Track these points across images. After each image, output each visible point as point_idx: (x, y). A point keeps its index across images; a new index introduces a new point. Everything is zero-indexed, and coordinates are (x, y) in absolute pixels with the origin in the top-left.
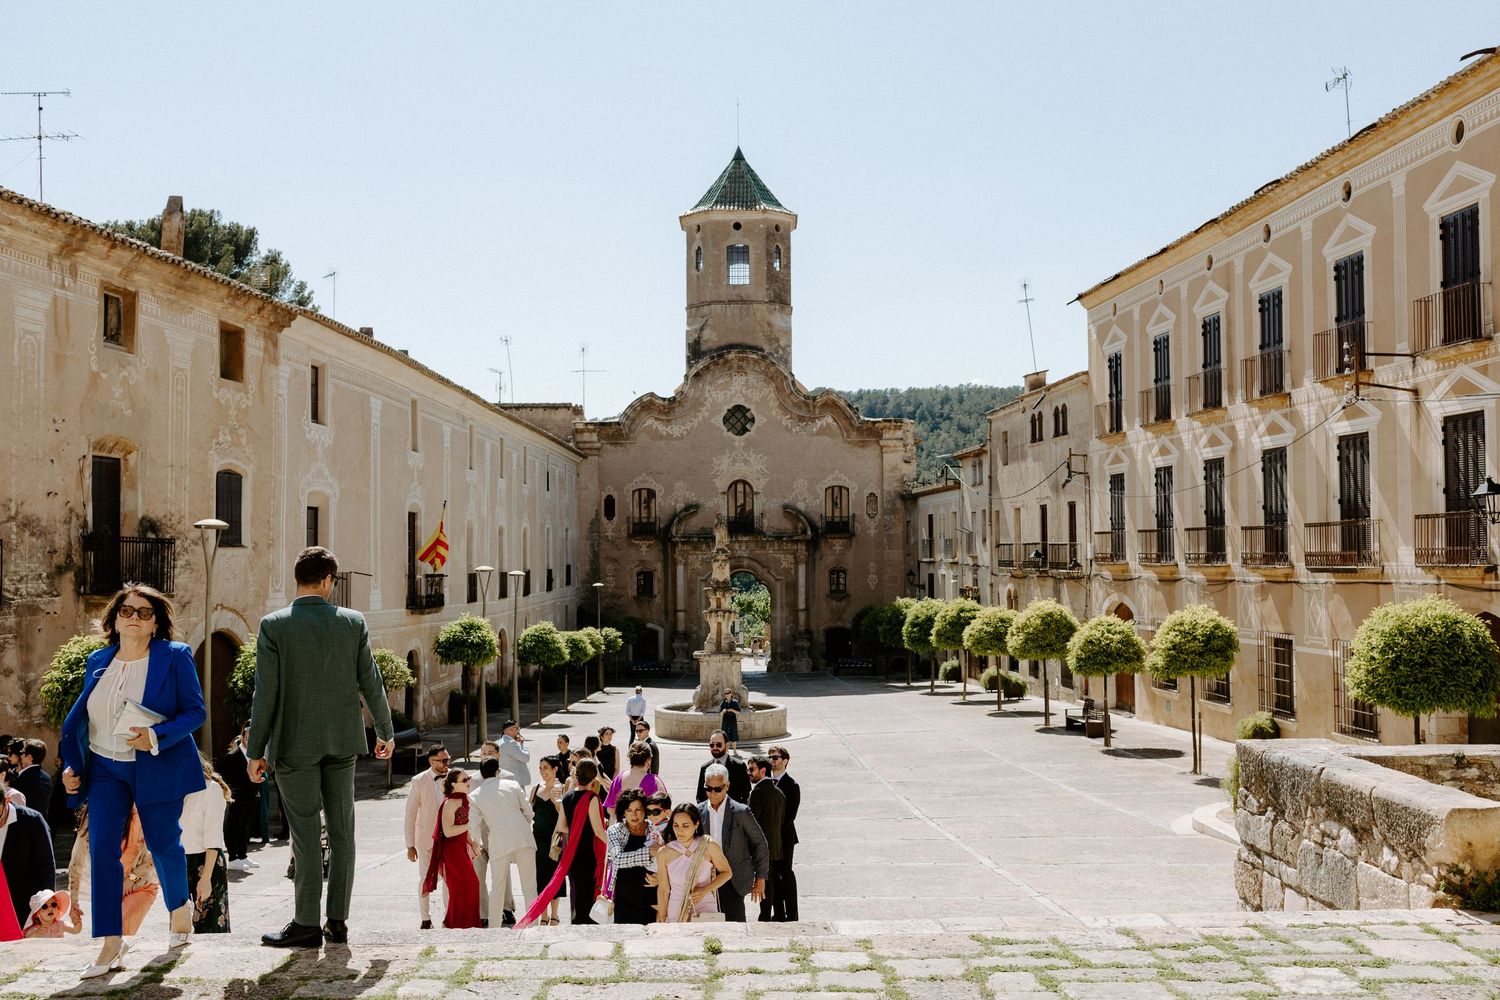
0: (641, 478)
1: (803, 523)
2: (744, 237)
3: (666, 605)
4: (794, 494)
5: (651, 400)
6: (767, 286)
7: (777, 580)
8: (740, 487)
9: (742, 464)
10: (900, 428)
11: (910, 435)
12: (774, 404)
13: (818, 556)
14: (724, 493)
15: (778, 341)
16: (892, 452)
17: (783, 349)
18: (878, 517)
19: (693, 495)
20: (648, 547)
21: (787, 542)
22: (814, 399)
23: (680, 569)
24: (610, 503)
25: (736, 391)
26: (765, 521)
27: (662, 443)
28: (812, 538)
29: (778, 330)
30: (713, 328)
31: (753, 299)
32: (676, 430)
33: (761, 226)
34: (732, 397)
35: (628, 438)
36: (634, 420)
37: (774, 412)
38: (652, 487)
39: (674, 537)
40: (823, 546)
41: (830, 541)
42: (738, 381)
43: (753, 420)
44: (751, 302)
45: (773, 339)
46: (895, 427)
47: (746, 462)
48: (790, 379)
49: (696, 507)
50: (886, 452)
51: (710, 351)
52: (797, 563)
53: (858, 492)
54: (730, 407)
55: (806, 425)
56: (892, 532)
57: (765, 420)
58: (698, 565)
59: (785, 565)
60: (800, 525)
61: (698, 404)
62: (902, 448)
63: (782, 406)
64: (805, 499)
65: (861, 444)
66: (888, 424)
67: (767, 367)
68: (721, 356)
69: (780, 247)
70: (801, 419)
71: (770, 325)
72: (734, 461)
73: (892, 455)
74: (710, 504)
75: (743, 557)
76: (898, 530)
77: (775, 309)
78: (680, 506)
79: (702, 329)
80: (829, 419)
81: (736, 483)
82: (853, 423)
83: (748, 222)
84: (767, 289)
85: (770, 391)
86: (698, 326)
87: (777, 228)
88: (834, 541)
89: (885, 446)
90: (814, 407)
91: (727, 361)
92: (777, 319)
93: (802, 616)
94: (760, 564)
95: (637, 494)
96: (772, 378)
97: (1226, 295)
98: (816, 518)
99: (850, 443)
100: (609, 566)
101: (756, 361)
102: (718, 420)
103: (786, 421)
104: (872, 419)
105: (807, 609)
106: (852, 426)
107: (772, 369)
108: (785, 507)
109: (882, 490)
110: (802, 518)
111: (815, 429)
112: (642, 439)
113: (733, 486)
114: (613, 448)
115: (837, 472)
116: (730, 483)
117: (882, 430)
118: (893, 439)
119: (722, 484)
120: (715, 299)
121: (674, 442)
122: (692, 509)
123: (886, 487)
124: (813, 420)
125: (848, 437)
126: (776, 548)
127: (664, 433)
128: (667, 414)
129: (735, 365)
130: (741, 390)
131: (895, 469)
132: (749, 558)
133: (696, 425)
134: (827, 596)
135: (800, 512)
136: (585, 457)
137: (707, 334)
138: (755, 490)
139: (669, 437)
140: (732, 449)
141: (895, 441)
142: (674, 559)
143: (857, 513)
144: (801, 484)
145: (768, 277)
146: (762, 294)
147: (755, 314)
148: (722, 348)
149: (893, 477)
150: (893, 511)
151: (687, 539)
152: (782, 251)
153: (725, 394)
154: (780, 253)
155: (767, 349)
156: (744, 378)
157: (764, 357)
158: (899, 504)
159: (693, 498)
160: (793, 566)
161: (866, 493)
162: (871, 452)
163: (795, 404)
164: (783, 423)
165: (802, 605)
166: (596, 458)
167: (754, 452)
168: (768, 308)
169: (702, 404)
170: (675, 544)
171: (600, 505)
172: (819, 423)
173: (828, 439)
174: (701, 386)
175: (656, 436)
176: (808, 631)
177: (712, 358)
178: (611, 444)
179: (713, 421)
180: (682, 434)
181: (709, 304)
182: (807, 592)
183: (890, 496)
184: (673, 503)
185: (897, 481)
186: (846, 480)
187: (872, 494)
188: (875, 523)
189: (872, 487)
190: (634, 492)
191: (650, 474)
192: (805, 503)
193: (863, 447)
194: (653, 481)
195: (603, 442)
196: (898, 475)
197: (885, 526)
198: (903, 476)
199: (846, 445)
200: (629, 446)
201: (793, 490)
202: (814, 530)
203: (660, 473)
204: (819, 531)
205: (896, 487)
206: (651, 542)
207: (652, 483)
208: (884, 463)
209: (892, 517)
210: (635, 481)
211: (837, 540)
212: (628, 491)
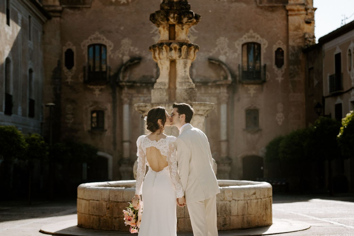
0: (94, 36)
1: (225, 71)
3: (115, 137)
4: (217, 49)
13: (236, 98)
16: (296, 15)
18: (284, 67)
19: (137, 49)
20: (101, 90)
21: (212, 87)
23: (126, 107)
24: (69, 54)
26: (194, 71)
27: (112, 8)
28: (232, 82)
35: (84, 4)
38: (103, 43)
39: (121, 82)
40: (240, 90)
41: (246, 86)
49: (139, 59)
50: (291, 15)
52: (219, 104)
53: (268, 47)
56: (296, 79)
60: (222, 73)
62: (304, 12)
64: (226, 53)
65: (271, 9)
73: (296, 17)
74: (149, 57)
76: (301, 77)
78: (126, 58)
88: (250, 87)
89: (291, 10)
93: (224, 146)
95: (91, 49)
98: (235, 68)
99: (261, 8)
100: (69, 106)
105: (228, 141)
108: (210, 59)
109: (288, 46)
110: (224, 66)
112: (96, 4)
114: (72, 11)
115: (251, 31)
118: (296, 4)
121: (122, 8)
122: (135, 60)
123: (291, 43)
125: (260, 3)
131: (298, 28)
134: (244, 130)
135: (221, 62)
136: (49, 18)
141: (298, 6)
142: (121, 100)
143: (268, 64)
144: (223, 40)
149: (296, 35)
158: (301, 56)
159: (136, 51)
161: (275, 48)
162: (279, 15)
165: (223, 137)
166: (58, 19)
170: (122, 88)
171: (61, 56)
175: (107, 2)
176: (229, 158)
178: (71, 8)
182: (228, 127)
183: (294, 50)
184: (120, 56)
185: (300, 38)
186: (258, 38)
187: (279, 49)
188: (282, 71)
189: (279, 43)
190: (89, 46)
191: (102, 32)
192: (226, 56)
193: (273, 11)
194: (105, 38)
195: (64, 6)
196: (301, 33)
197: (291, 74)
198: (305, 34)
199: (258, 10)
200: (85, 10)
201: (216, 46)
202: (233, 76)
203: (110, 32)
204: (238, 78)
205: (300, 43)
206: (103, 87)
207: (103, 40)
208: (290, 23)
209: (296, 67)
210: (90, 38)
211: (252, 86)
212: (84, 46)
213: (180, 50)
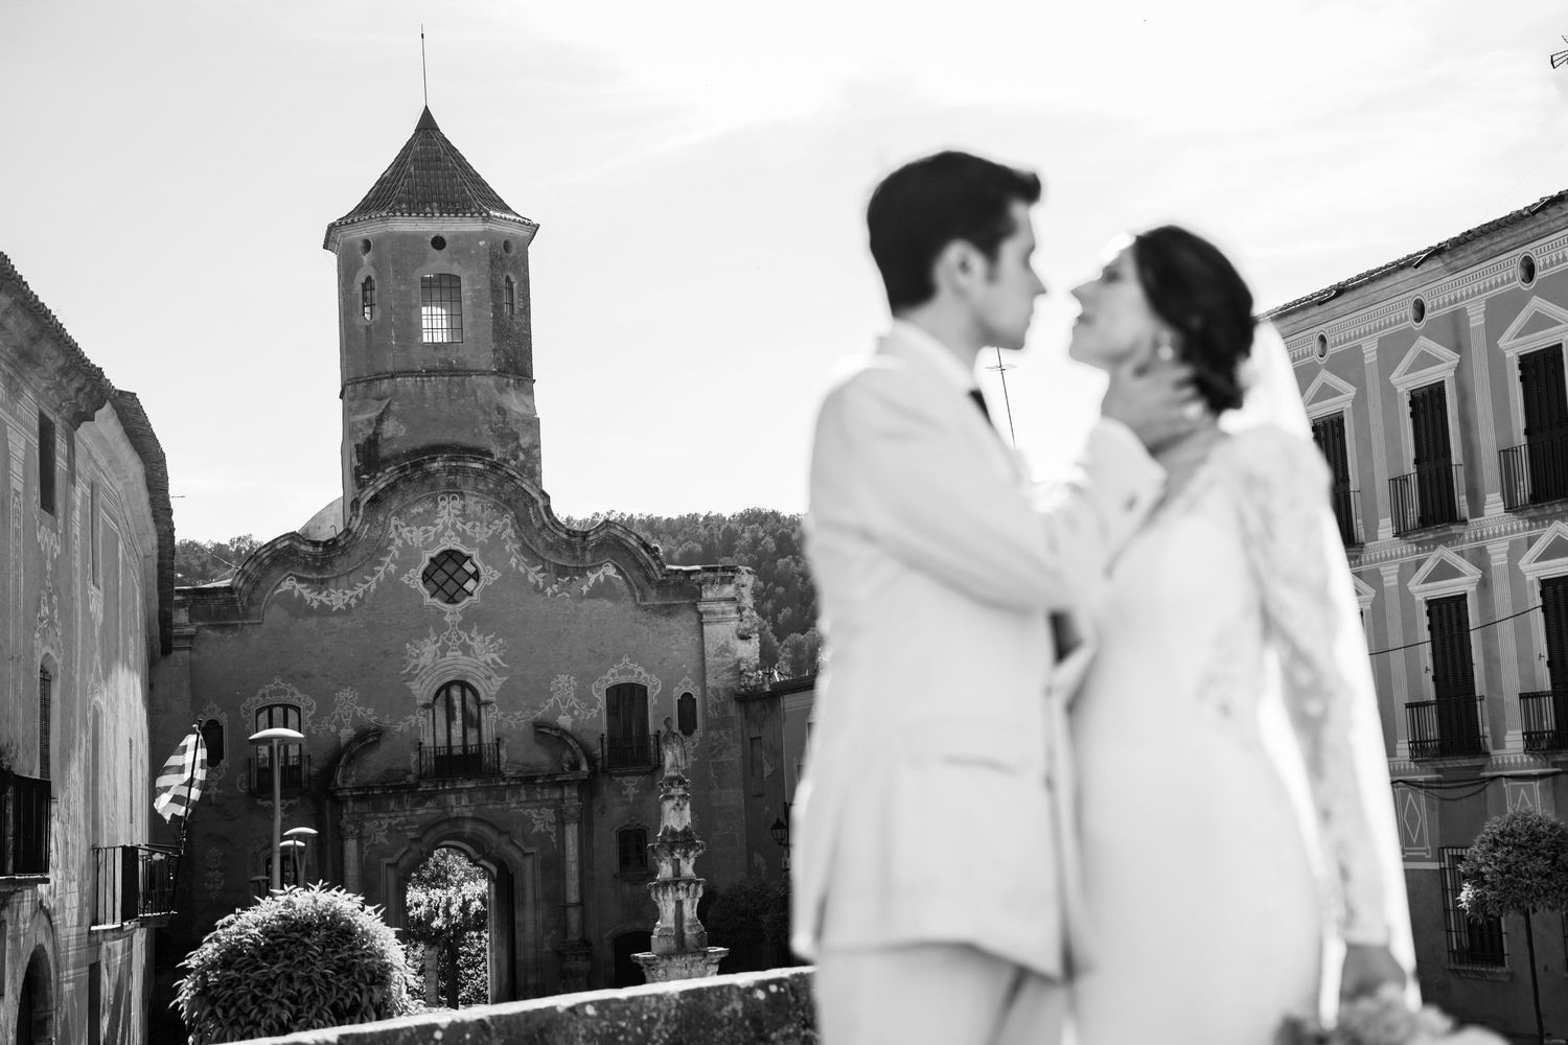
0: (272, 687)
1: (573, 752)
2: (451, 261)
4: (551, 701)
5: (290, 546)
6: (494, 346)
7: (526, 855)
8: (456, 693)
9: (460, 653)
10: (730, 581)
11: (746, 592)
12: (511, 547)
13: (596, 808)
14: (426, 706)
15: (517, 438)
16: (719, 622)
17: (527, 452)
18: (698, 733)
19: (370, 711)
20: (287, 811)
21: (543, 786)
22: (585, 535)
23: (351, 846)
25: (446, 528)
26: (503, 752)
27: (312, 622)
28: (590, 775)
29: (517, 421)
30: (402, 418)
31: (470, 366)
32: (337, 598)
33: (482, 243)
34: (438, 536)
35: (246, 616)
36: (258, 583)
37: (513, 561)
38: (294, 701)
39: (340, 789)
40: (606, 789)
41: (618, 779)
42: (448, 511)
43: (476, 576)
44: (468, 373)
45: (508, 436)
46: (722, 578)
47: (466, 649)
48: (541, 503)
49: (379, 733)
50: (709, 622)
51: (396, 457)
52: (561, 823)
53: (662, 693)
54: (434, 553)
55: (571, 580)
56: (723, 759)
57: (497, 575)
58: (381, 838)
59: (539, 827)
60: (567, 755)
61: (379, 549)
62: (734, 615)
63: (527, 550)
64: (571, 710)
65: (666, 611)
66: (712, 575)
67: (500, 483)
68: (417, 466)
69: (513, 279)
70: (561, 571)
71: (501, 410)
72: (444, 650)
73: (719, 626)
74: (401, 727)
75: (464, 818)
76: (734, 755)
77: (508, 384)
78: (347, 733)
79: (380, 420)
80: (611, 571)
81: (447, 686)
82: (652, 574)
83: (457, 237)
84: (495, 351)
85: (505, 526)
86: (373, 414)
87: (507, 247)
88: (624, 781)
89: (707, 612)
90: (584, 549)
91: (428, 475)
92: (513, 402)
93: (574, 917)
94: (492, 826)
95: (263, 717)
96: (508, 502)
97: (1455, 358)
98: (593, 742)
99: (646, 609)
100: (213, 851)
101: (478, 473)
102: (414, 578)
103: (534, 576)
104: (684, 568)
105: (581, 904)
106: (649, 580)
107: (508, 487)
108: (538, 726)
109: (704, 688)
110: (570, 741)
111: (585, 589)
112: (275, 615)
113: (443, 693)
114: (218, 634)
115: (626, 660)
116: (437, 687)
117: (700, 584)
118: (719, 600)
119: (423, 690)
120: (402, 366)
121: (335, 620)
122: (369, 737)
123: (711, 682)
124: (582, 572)
125: (643, 598)
126: (523, 798)
127: (315, 605)
128: (319, 570)
129: (442, 479)
130: (454, 525)
131: (724, 650)
132: (475, 819)
133: (373, 587)
134: (616, 877)
135: (565, 732)
137: (390, 428)
138: (483, 697)
139: (324, 610)
140: (441, 627)
141: (723, 604)
142: (343, 831)
144: (565, 683)
145: (495, 331)
146: (485, 359)
147: (475, 393)
148: (416, 452)
149: (723, 664)
150: (724, 723)
151: (364, 794)
152: (515, 285)
153: (426, 532)
154: (511, 289)
155: (498, 453)
156: (458, 504)
157: (495, 467)
158: (733, 710)
159: (370, 716)
160: (553, 829)
161: (677, 694)
162: (682, 624)
163: (549, 547)
164: (531, 579)
165: (573, 897)
166: (187, 652)
167: (479, 633)
168: (496, 382)
169: (384, 551)
170: (339, 802)
172: (592, 577)
173: (609, 604)
174: (381, 518)
175: (298, 608)
176: (585, 943)
177: (403, 469)
178: (215, 627)
179: (405, 579)
180: (348, 605)
181: (393, 377)
182: (581, 873)
183: (718, 698)
184: (333, 729)
185: (729, 670)
186: (640, 674)
187: (687, 696)
188: (694, 744)
189: (686, 683)
190: (259, 712)
191: (291, 678)
192: (573, 716)
193: (669, 615)
194: (295, 690)
195: (199, 623)
196: (731, 660)
197: (712, 748)
198: (739, 661)
199: (639, 613)
200: (249, 629)
201: (551, 695)
202: (591, 762)
203: (307, 676)
204: (599, 764)
205: (728, 681)
206: (293, 802)
207: (292, 694)
208: (706, 641)
209: (722, 732)
210: (260, 692)
211: (629, 778)
212: (248, 711)
213: (688, 889)
